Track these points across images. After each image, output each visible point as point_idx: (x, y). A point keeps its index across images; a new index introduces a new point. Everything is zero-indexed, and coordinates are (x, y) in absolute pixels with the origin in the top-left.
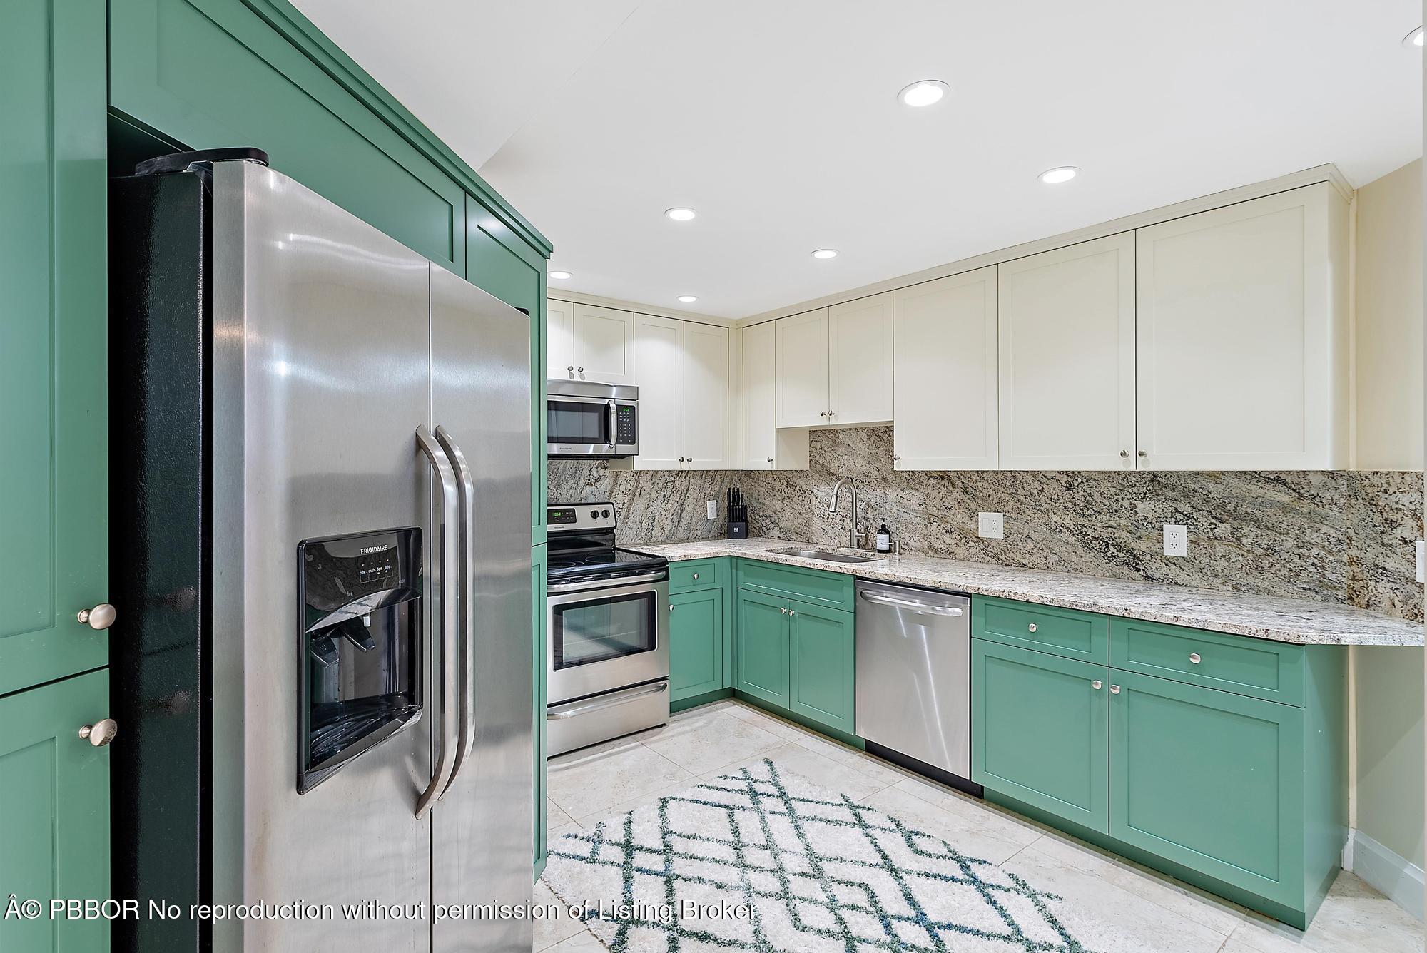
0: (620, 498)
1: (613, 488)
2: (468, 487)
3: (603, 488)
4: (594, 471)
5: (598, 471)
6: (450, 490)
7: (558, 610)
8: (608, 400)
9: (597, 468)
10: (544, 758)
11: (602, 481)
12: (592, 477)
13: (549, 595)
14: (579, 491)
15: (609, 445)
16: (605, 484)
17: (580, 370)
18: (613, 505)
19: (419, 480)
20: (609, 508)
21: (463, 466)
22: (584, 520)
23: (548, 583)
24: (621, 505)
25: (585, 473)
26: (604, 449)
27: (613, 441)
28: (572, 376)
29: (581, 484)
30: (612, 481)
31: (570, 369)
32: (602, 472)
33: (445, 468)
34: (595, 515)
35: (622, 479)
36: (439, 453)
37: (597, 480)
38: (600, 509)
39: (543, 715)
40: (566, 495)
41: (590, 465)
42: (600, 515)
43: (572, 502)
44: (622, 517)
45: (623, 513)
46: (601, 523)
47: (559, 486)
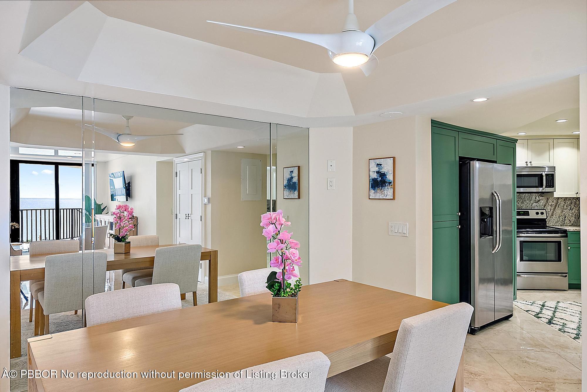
0: (549, 207)
1: (546, 204)
2: (500, 201)
3: (541, 204)
4: (537, 197)
5: (539, 198)
6: (498, 201)
7: (522, 243)
8: (542, 172)
9: (539, 196)
10: (516, 289)
11: (541, 201)
12: (536, 200)
13: (517, 237)
14: (531, 204)
15: (542, 188)
16: (542, 202)
17: (530, 162)
18: (546, 210)
19: (492, 199)
20: (544, 211)
21: (499, 197)
22: (532, 215)
23: (517, 233)
24: (550, 210)
25: (534, 198)
26: (540, 190)
27: (544, 187)
28: (527, 165)
29: (532, 202)
30: (545, 201)
31: (526, 162)
32: (541, 198)
33: (497, 197)
34: (537, 213)
35: (550, 200)
36: (495, 194)
37: (539, 201)
38: (540, 211)
39: (516, 275)
40: (524, 206)
41: (535, 195)
42: (540, 213)
43: (528, 208)
44: (550, 215)
45: (550, 213)
46: (540, 217)
47: (522, 203)
